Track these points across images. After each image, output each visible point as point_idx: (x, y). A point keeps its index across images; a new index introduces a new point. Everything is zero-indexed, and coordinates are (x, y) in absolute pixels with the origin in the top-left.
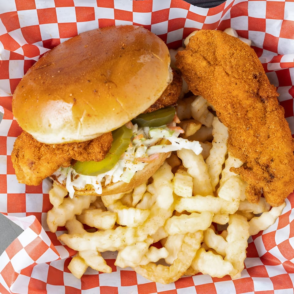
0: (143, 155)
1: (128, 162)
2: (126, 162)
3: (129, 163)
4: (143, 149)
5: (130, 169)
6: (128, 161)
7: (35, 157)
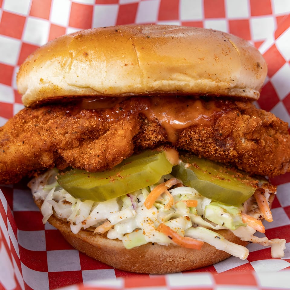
0: (179, 228)
1: (149, 221)
2: (146, 221)
3: (149, 223)
4: (186, 223)
5: (144, 233)
6: (151, 221)
7: (14, 130)
